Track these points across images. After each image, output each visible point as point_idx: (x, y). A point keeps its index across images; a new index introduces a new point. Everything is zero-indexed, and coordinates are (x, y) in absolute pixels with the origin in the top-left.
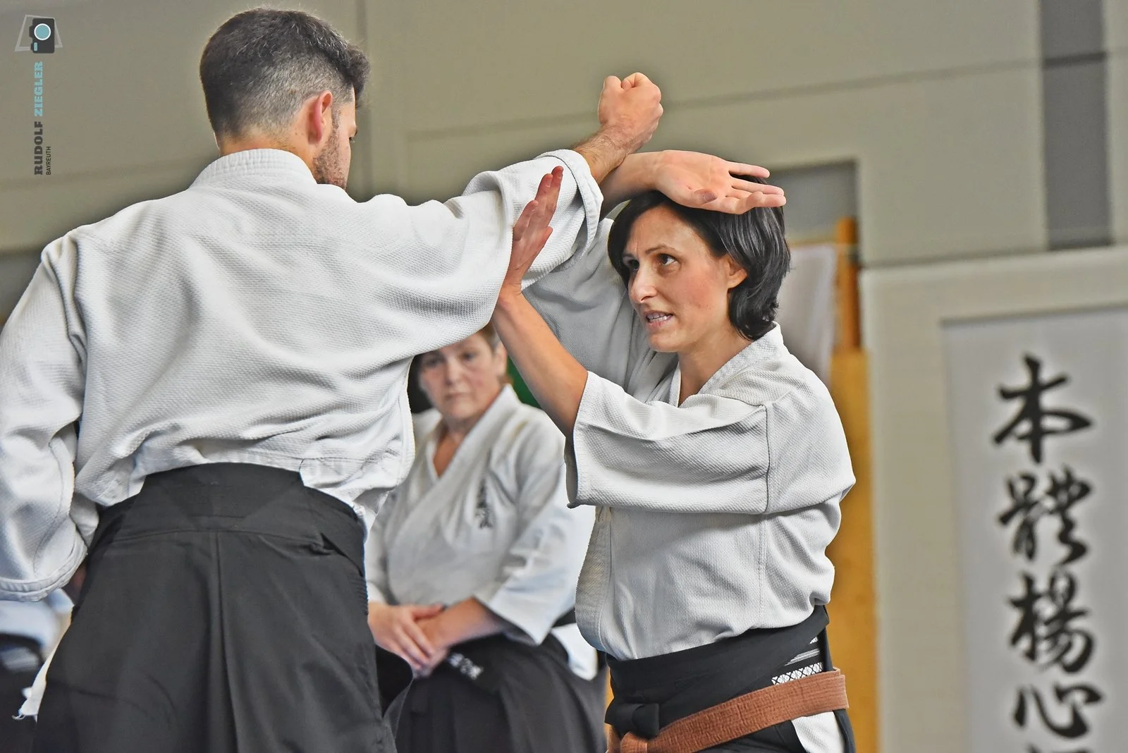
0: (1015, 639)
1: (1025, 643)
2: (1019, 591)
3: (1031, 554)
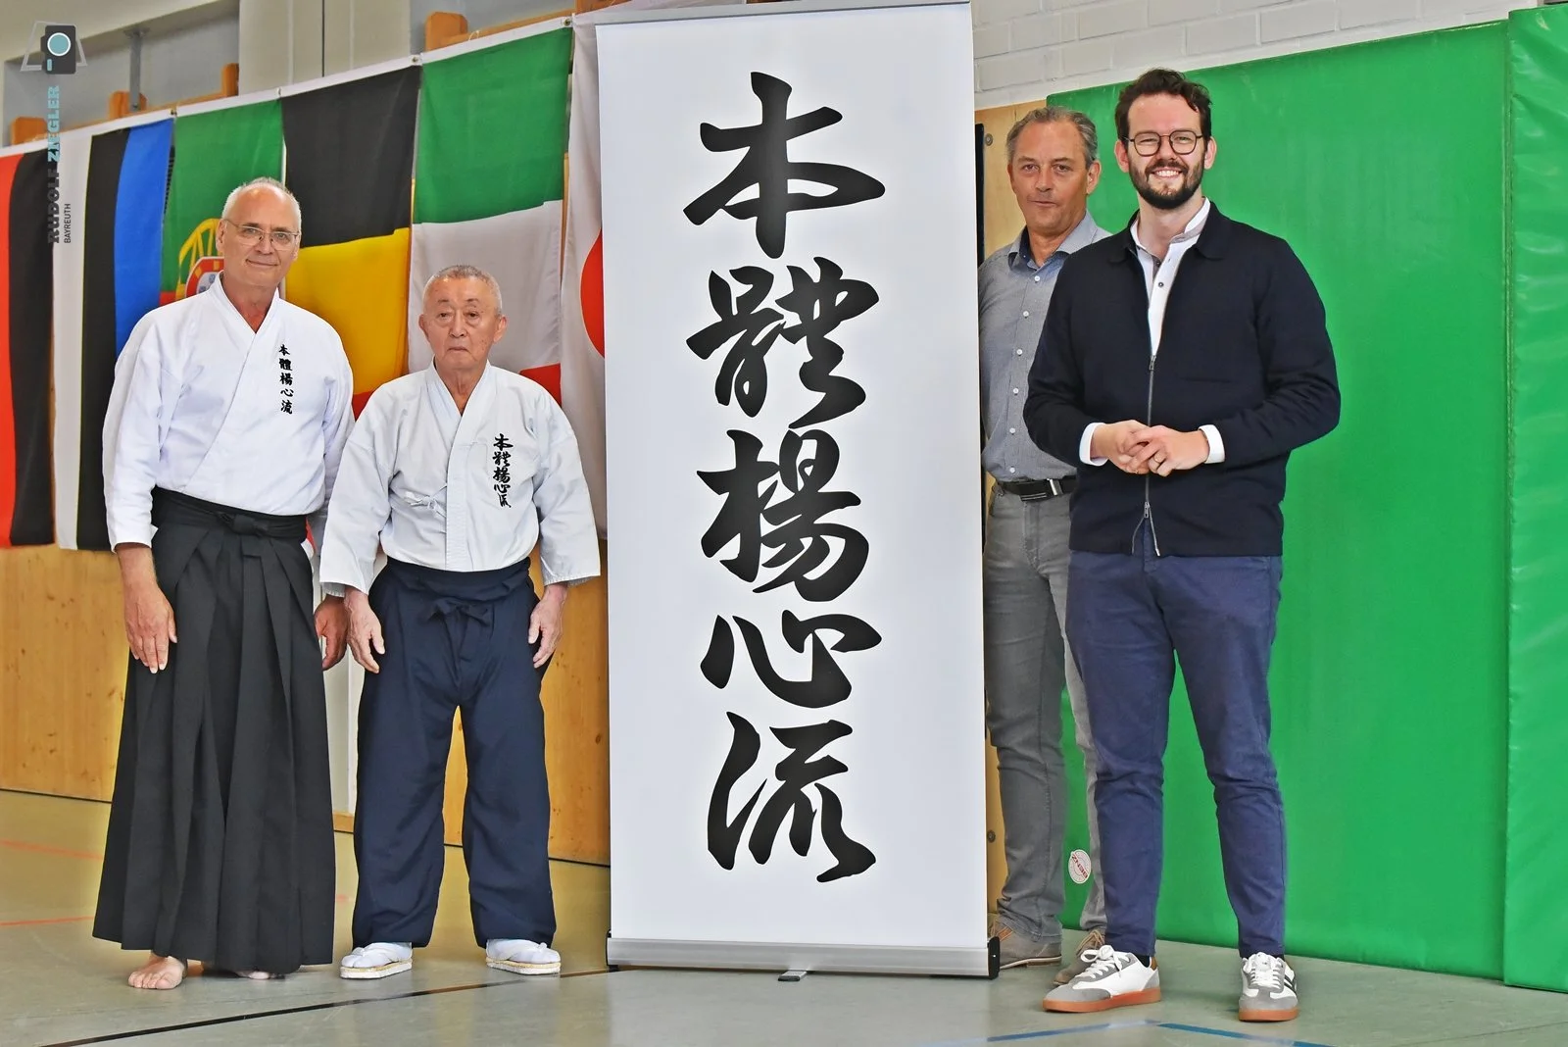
0: (711, 544)
1: (732, 549)
3: (752, 406)
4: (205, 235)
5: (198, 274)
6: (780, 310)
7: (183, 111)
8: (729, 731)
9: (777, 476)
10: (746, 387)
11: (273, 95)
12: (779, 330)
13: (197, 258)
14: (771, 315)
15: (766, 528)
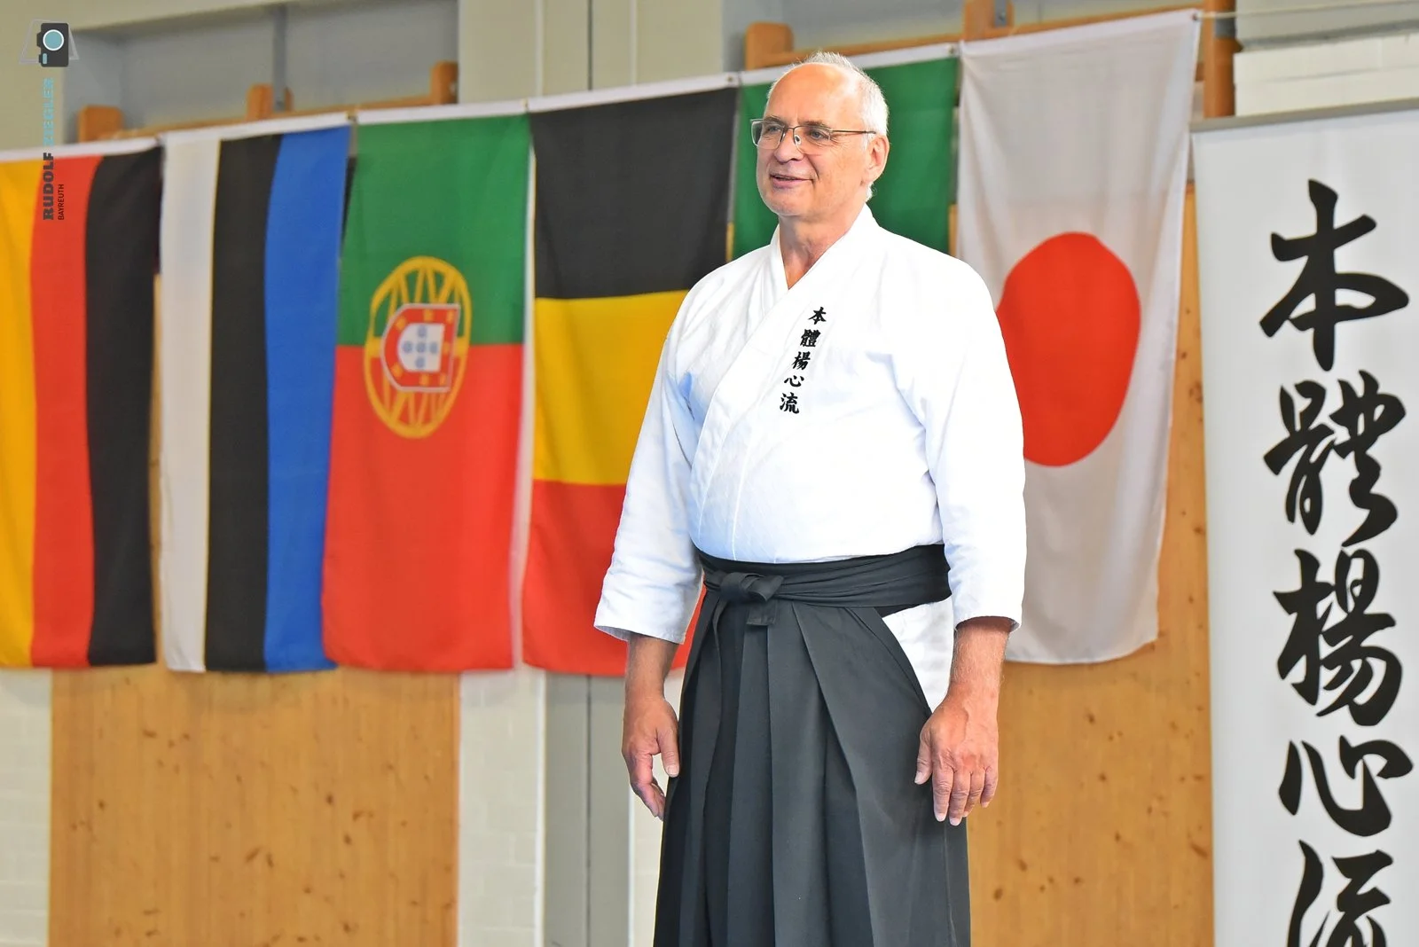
1: (1299, 672)
2: (1292, 582)
3: (1312, 523)
4: (411, 278)
5: (400, 324)
6: (1332, 425)
7: (366, 118)
8: (1300, 860)
9: (1332, 597)
10: (1307, 504)
11: (516, 108)
12: (1331, 446)
13: (399, 304)
14: (1324, 431)
15: (1325, 650)
